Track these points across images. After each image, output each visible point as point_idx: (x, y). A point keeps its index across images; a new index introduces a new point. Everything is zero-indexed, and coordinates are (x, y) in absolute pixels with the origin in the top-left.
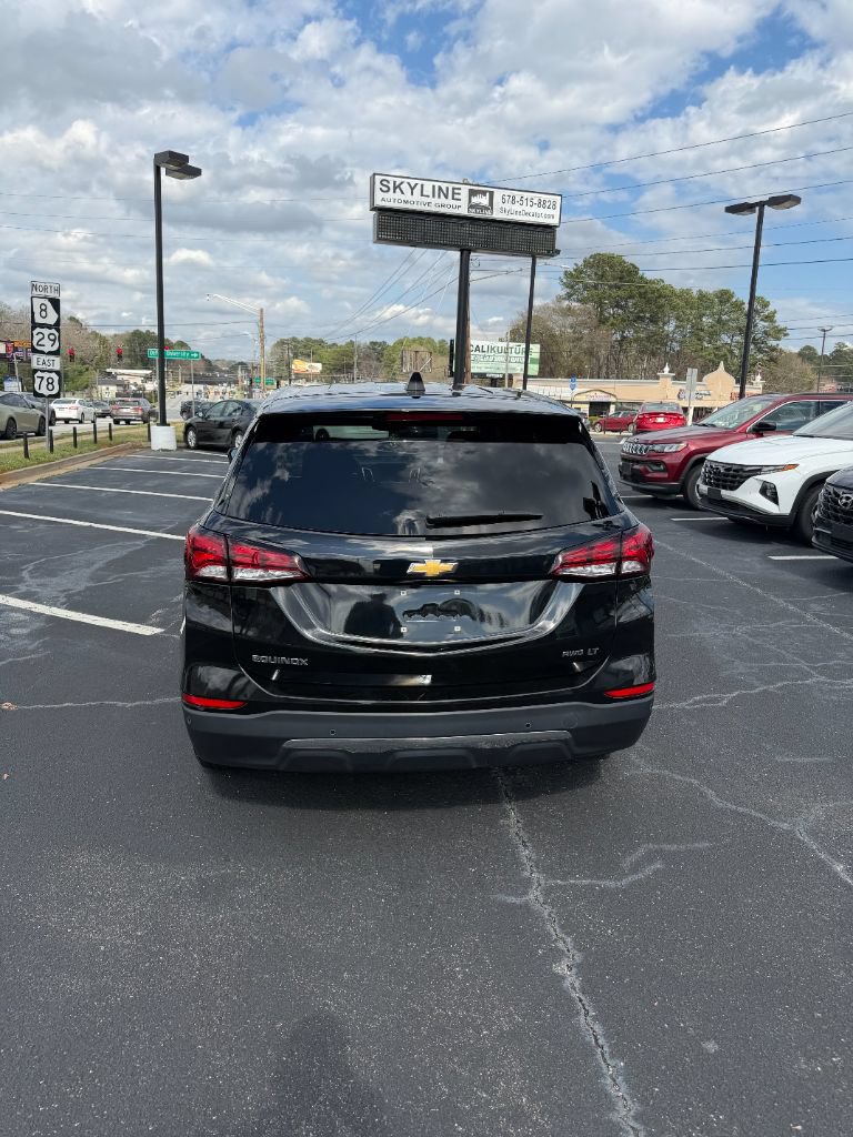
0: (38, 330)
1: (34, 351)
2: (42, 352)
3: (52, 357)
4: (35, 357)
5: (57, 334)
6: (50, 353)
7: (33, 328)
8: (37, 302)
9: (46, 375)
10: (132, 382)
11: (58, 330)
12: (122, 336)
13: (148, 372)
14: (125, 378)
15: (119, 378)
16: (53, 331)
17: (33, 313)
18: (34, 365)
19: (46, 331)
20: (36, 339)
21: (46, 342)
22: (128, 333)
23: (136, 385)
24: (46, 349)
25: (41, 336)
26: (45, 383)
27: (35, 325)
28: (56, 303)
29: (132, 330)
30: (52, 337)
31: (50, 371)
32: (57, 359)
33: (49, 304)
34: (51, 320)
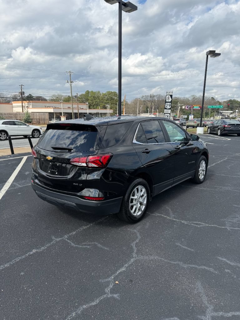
0: (167, 103)
1: (165, 109)
2: (167, 109)
3: (169, 110)
4: (165, 110)
6: (169, 109)
7: (166, 103)
8: (167, 96)
9: (167, 114)
10: (226, 115)
11: (171, 103)
12: (226, 102)
13: (232, 112)
14: (224, 113)
15: (223, 114)
18: (165, 112)
19: (168, 103)
20: (166, 105)
21: (168, 106)
22: (227, 101)
23: (227, 115)
24: (168, 108)
26: (167, 116)
27: (166, 102)
28: (171, 96)
29: (229, 99)
30: (170, 105)
31: (168, 114)
32: (170, 110)
33: (170, 97)
34: (170, 101)
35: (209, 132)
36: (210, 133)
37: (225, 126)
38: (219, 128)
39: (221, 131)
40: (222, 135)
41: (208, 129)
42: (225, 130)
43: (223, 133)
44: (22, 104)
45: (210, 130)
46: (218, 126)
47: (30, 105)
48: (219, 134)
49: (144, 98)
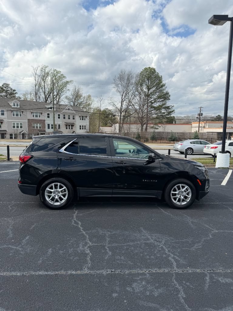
44: (199, 125)
47: (207, 125)
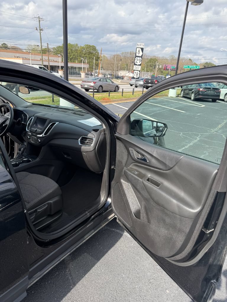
0: (137, 58)
1: (135, 64)
2: (136, 65)
5: (141, 59)
6: (139, 65)
8: (138, 49)
9: (136, 72)
11: (142, 58)
16: (140, 58)
17: (136, 53)
18: (134, 69)
19: (139, 58)
20: (136, 60)
21: (138, 62)
24: (138, 64)
25: (137, 60)
26: (136, 74)
27: (136, 56)
28: (142, 49)
30: (140, 60)
31: (138, 71)
32: (140, 67)
33: (140, 50)
34: (140, 55)
35: (182, 95)
36: (183, 97)
37: (199, 89)
38: (193, 92)
39: (195, 94)
40: (196, 100)
41: (181, 92)
42: (199, 95)
43: (196, 98)
45: (184, 92)
46: (193, 89)
48: (192, 98)
49: (124, 54)
